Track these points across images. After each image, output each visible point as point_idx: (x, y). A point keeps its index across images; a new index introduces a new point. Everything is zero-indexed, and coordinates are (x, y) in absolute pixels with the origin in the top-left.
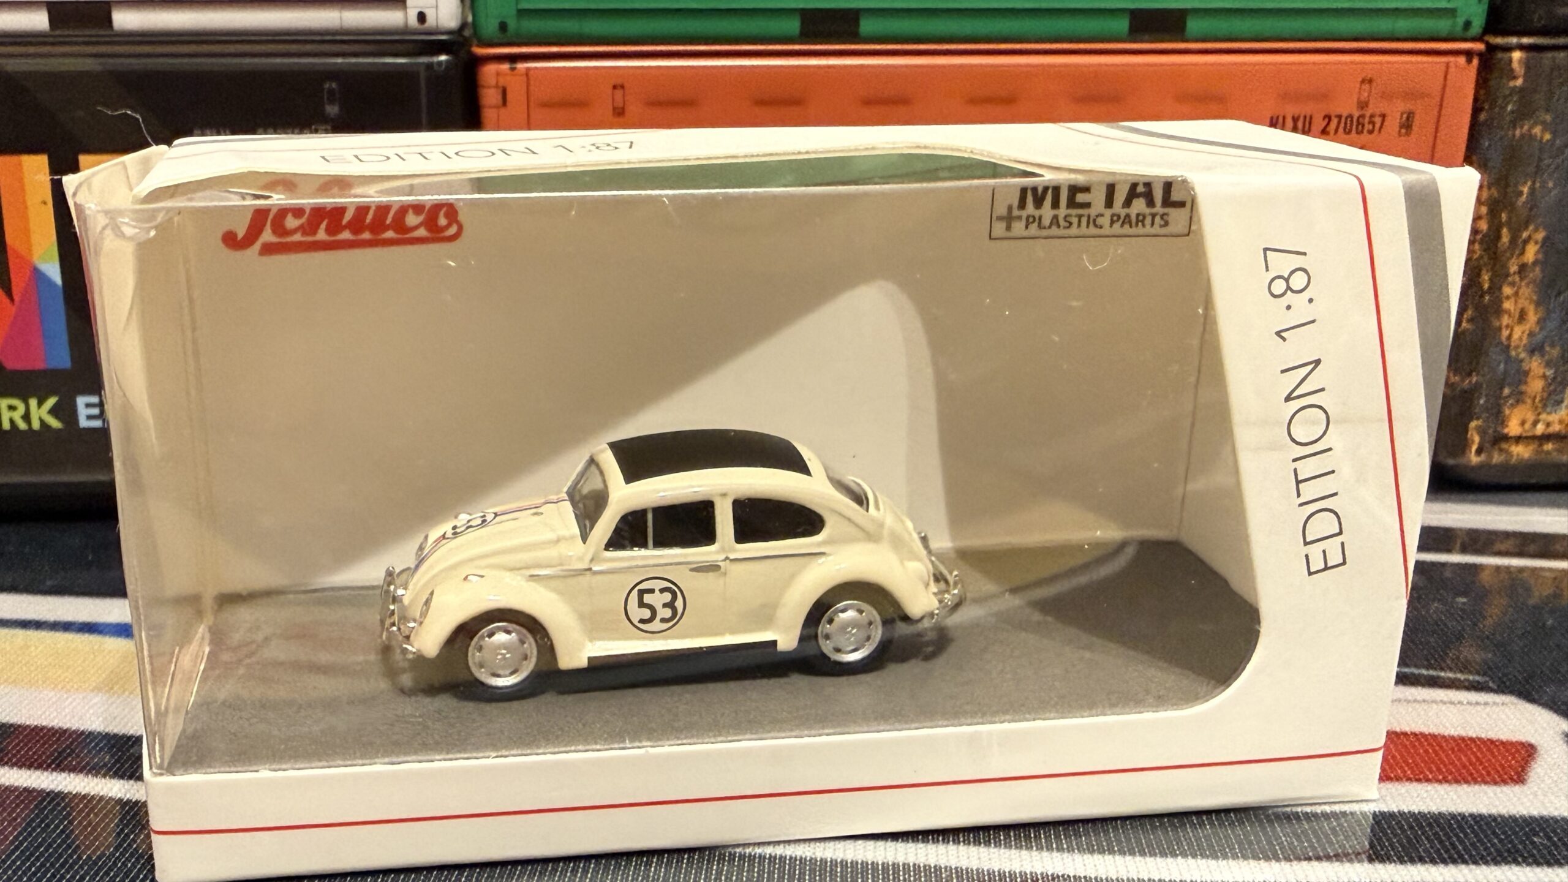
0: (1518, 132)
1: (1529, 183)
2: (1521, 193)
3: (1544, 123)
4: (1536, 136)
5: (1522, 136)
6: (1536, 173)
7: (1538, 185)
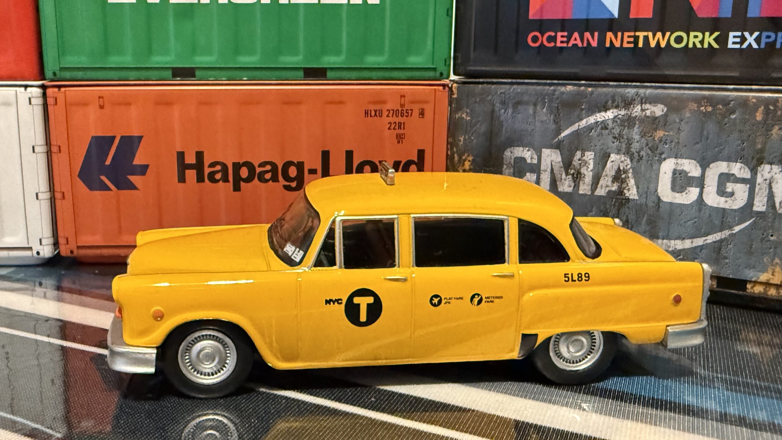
0: (457, 116)
1: (463, 136)
2: (460, 141)
3: (467, 112)
4: (464, 118)
5: (459, 117)
6: (466, 133)
7: (467, 137)
